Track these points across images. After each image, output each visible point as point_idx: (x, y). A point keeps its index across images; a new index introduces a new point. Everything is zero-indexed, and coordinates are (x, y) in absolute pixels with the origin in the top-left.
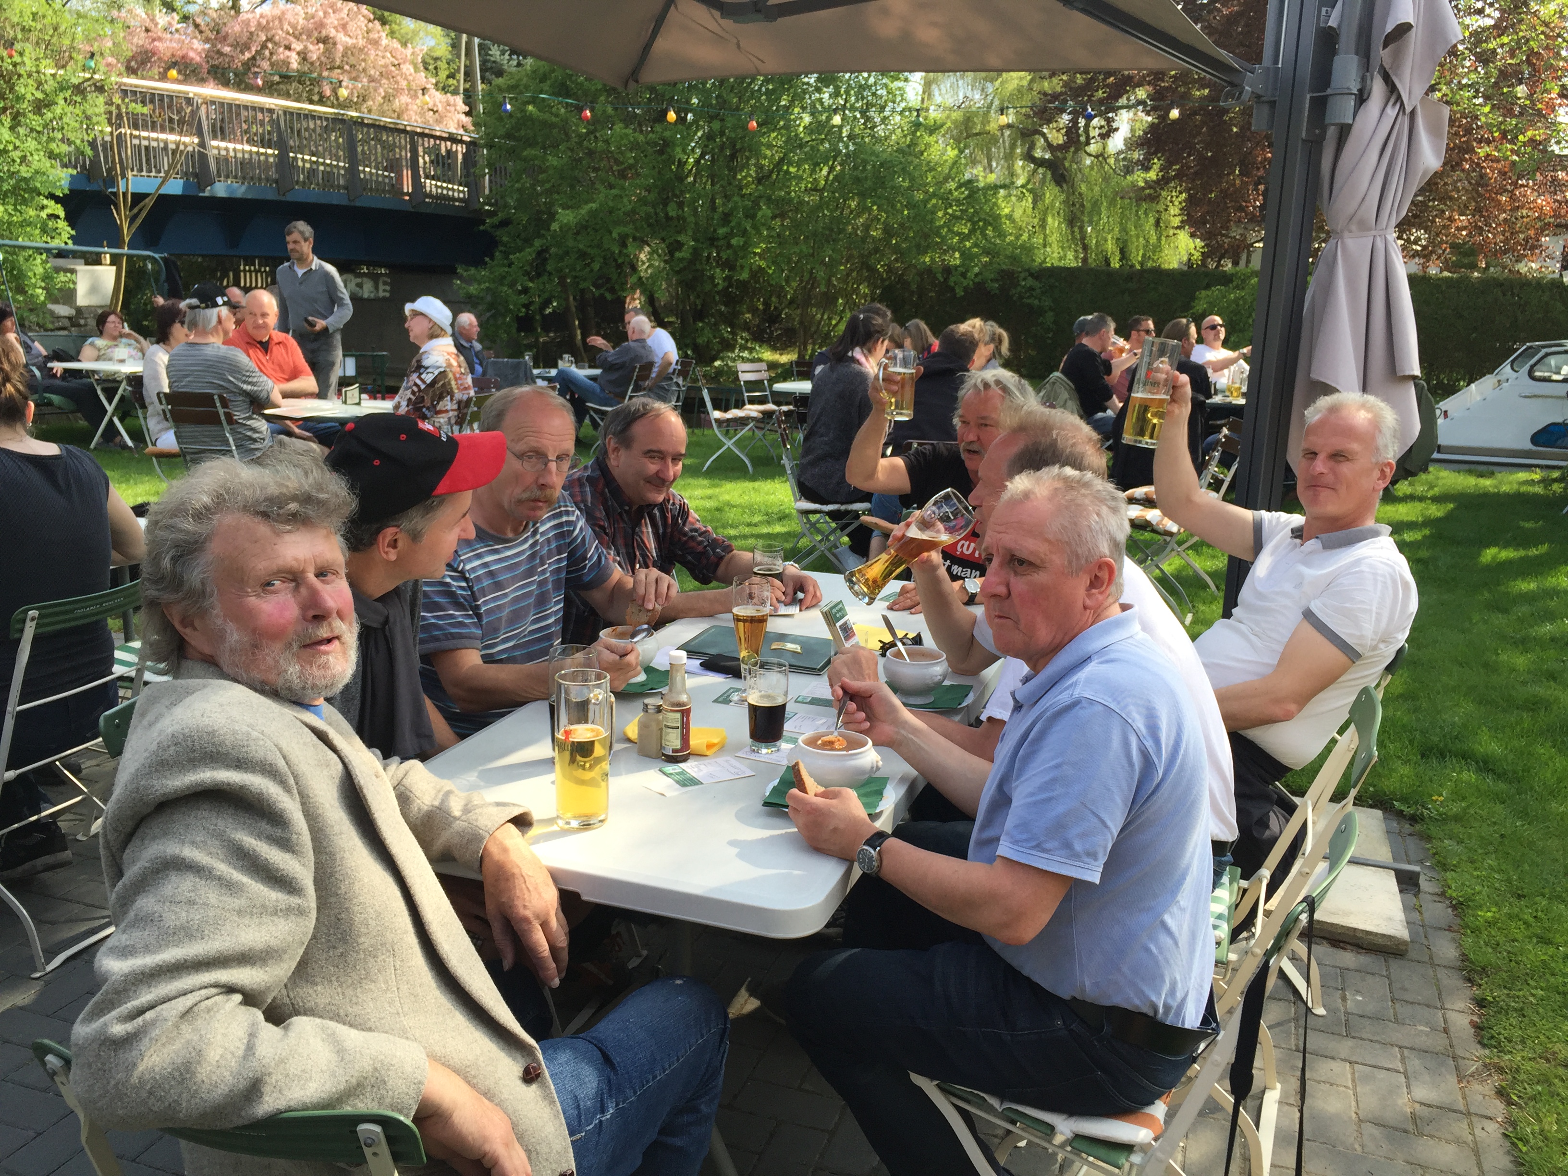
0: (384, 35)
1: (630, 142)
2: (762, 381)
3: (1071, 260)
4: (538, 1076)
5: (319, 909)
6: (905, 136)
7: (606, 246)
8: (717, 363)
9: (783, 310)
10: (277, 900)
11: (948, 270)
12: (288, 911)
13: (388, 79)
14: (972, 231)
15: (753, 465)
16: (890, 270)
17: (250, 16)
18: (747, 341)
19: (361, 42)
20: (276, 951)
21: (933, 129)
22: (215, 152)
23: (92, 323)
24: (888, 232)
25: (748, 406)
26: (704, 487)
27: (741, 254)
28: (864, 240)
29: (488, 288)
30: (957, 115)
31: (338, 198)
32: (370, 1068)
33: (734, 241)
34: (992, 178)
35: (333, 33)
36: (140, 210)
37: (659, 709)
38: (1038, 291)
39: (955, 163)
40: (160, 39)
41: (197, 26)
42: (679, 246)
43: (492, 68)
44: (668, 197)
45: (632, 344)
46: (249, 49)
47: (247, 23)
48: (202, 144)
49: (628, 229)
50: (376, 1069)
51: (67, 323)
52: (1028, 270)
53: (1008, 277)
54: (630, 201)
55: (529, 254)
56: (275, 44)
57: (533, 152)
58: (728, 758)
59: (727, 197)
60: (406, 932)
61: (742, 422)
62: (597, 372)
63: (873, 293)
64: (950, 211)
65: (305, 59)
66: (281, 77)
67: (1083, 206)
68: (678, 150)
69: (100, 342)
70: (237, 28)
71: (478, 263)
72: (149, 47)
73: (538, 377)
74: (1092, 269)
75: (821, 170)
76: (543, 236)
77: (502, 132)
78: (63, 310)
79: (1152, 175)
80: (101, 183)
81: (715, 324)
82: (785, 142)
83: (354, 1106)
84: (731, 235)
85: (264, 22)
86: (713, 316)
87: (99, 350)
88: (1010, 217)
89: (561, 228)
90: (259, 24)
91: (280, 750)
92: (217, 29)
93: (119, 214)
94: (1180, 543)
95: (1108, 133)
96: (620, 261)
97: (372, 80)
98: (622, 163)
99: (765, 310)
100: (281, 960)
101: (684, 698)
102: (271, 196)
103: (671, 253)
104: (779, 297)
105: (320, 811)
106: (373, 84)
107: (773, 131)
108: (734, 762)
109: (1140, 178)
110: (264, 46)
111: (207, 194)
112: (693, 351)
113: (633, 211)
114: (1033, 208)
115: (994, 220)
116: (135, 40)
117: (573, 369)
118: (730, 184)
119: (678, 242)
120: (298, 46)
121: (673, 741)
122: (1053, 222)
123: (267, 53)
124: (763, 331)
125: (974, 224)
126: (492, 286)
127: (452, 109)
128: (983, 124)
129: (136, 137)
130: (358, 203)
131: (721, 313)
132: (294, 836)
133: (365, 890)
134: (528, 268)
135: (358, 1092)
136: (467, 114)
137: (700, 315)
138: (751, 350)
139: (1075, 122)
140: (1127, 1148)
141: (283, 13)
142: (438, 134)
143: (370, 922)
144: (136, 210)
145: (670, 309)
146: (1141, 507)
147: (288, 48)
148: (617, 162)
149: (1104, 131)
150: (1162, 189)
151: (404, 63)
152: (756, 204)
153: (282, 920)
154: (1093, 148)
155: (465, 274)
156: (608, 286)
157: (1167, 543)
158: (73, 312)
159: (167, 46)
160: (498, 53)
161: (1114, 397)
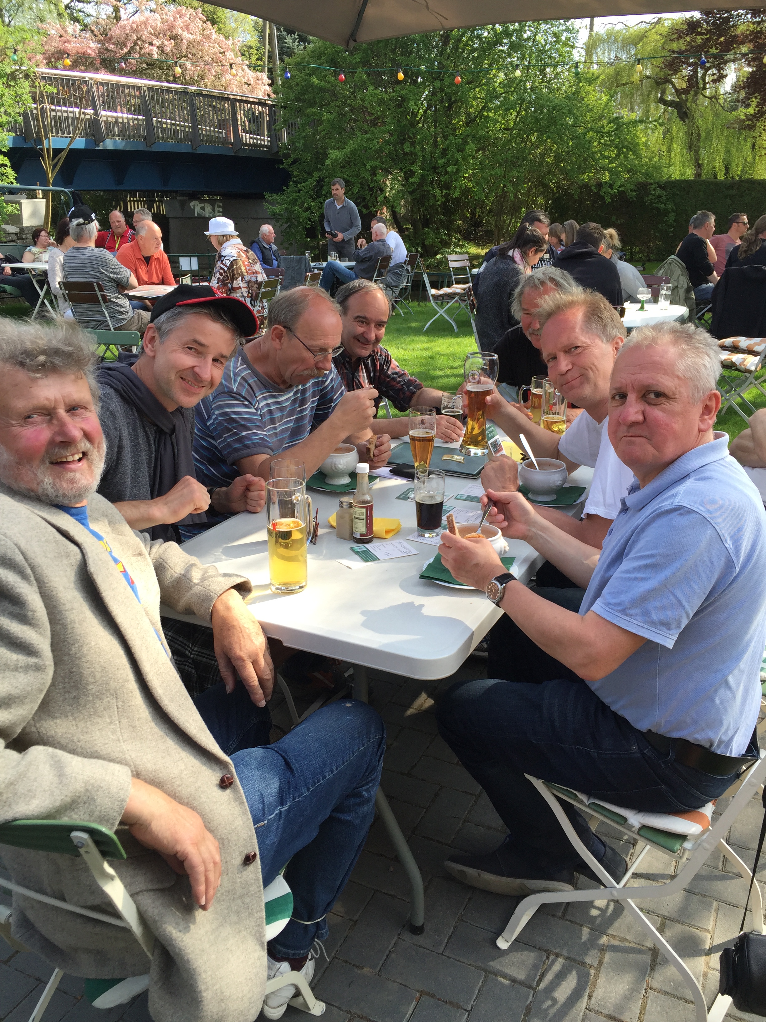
0: (213, 31)
1: (378, 99)
2: (465, 267)
3: (690, 173)
4: (231, 784)
5: (56, 664)
6: (571, 86)
7: (362, 175)
8: (438, 256)
9: (484, 217)
10: (17, 660)
11: (600, 185)
12: (27, 668)
13: (217, 63)
14: (618, 155)
15: (459, 326)
16: (558, 187)
17: (126, 22)
18: (459, 240)
19: (199, 38)
20: (18, 698)
21: (591, 80)
22: (105, 119)
23: (30, 236)
24: (558, 158)
25: (455, 286)
26: (424, 342)
27: (454, 178)
28: (540, 164)
29: (286, 208)
30: (611, 71)
31: (185, 148)
32: (82, 790)
33: (449, 169)
34: (634, 116)
35: (180, 31)
36: (59, 160)
37: (350, 505)
38: (664, 198)
39: (607, 105)
40: (68, 41)
41: (92, 32)
42: (412, 174)
43: (286, 52)
44: (404, 139)
45: (376, 243)
46: (126, 46)
47: (124, 27)
48: (96, 114)
49: (376, 163)
50: (87, 790)
51: (15, 237)
52: (657, 183)
53: (642, 188)
54: (378, 142)
55: (311, 182)
56: (143, 41)
57: (313, 110)
58: (401, 541)
59: (445, 137)
60: (127, 681)
61: (451, 296)
62: (353, 263)
63: (546, 203)
64: (602, 141)
65: (162, 51)
66: (147, 65)
67: (699, 135)
68: (412, 103)
69: (34, 249)
70: (118, 32)
71: (279, 190)
72: (62, 48)
73: (314, 268)
74: (703, 181)
75: (511, 114)
76: (319, 170)
77: (292, 96)
78: (12, 229)
79: (751, 111)
80: (32, 141)
81: (437, 229)
82: (486, 95)
83: (70, 817)
84: (447, 164)
85: (135, 26)
86: (435, 223)
87: (34, 255)
88: (646, 144)
89: (332, 163)
90: (132, 27)
91: (19, 548)
92: (105, 33)
93: (45, 163)
94: (757, 378)
95: (720, 78)
96: (371, 186)
97: (207, 63)
98: (373, 115)
99: (471, 218)
100: (23, 703)
101: (368, 498)
102: (142, 147)
103: (406, 179)
104: (481, 208)
105: (54, 593)
106: (207, 67)
107: (477, 87)
108: (405, 544)
109: (742, 113)
110: (136, 44)
111: (101, 148)
112: (422, 248)
113: (380, 151)
114: (664, 138)
115: (633, 147)
116: (53, 44)
117: (338, 261)
118: (447, 127)
119: (411, 170)
120: (157, 42)
121: (361, 528)
122: (677, 147)
123: (138, 48)
124: (470, 233)
125: (620, 150)
126: (289, 206)
127: (260, 82)
128: (629, 76)
129: (53, 110)
130: (199, 151)
131: (441, 221)
132: (30, 613)
133: (93, 651)
134: (311, 192)
135: (73, 807)
136: (270, 85)
137: (426, 223)
138: (462, 246)
139: (696, 72)
140: (683, 837)
141: (147, 19)
142: (251, 100)
143: (97, 674)
144: (55, 161)
145: (406, 219)
146: (728, 353)
147: (151, 44)
148: (370, 114)
149: (715, 77)
150: (758, 120)
151: (228, 51)
152: (465, 143)
153: (22, 675)
154: (708, 93)
155: (270, 198)
156: (364, 204)
157: (747, 378)
158: (18, 230)
159: (73, 46)
160: (291, 41)
161: (715, 273)
